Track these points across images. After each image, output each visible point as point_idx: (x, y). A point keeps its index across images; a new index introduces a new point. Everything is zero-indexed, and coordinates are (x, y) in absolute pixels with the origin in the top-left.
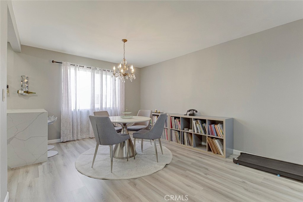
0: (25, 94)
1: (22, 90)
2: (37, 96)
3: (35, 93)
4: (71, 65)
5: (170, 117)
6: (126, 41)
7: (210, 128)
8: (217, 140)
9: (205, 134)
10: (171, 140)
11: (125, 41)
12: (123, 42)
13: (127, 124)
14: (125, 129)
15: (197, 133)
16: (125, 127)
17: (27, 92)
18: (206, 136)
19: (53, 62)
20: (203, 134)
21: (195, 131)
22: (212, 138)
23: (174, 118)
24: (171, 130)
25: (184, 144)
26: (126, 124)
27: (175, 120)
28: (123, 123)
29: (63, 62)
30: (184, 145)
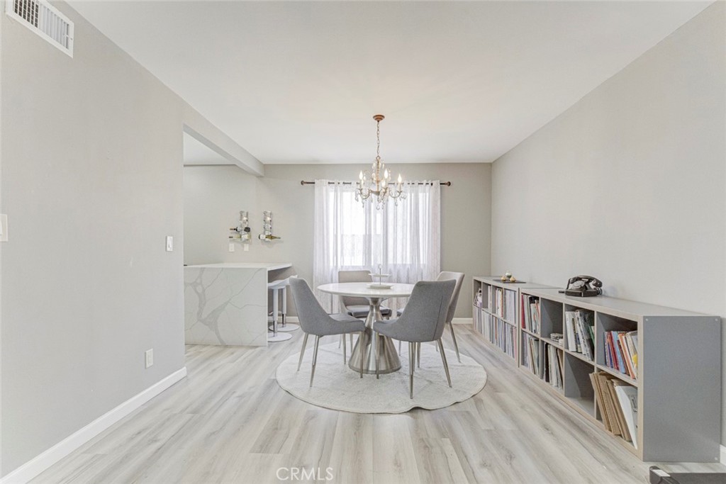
0: (267, 239)
1: (264, 233)
2: (282, 242)
3: (279, 238)
4: (329, 183)
5: (521, 295)
6: (381, 119)
7: (608, 340)
8: (625, 387)
9: (593, 359)
10: (524, 363)
11: (379, 118)
12: (377, 122)
13: (380, 300)
14: (374, 310)
15: (577, 352)
16: (374, 306)
17: (271, 237)
18: (592, 367)
19: (302, 183)
20: (587, 359)
21: (570, 346)
22: (610, 377)
23: (530, 298)
24: (523, 331)
25: (548, 380)
26: (378, 298)
27: (532, 305)
28: (372, 298)
29: (316, 181)
30: (547, 383)
